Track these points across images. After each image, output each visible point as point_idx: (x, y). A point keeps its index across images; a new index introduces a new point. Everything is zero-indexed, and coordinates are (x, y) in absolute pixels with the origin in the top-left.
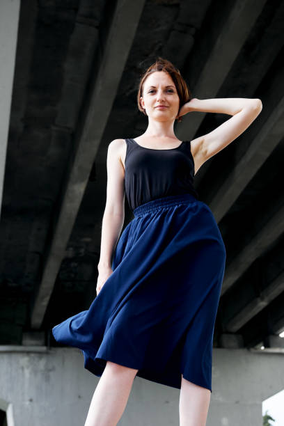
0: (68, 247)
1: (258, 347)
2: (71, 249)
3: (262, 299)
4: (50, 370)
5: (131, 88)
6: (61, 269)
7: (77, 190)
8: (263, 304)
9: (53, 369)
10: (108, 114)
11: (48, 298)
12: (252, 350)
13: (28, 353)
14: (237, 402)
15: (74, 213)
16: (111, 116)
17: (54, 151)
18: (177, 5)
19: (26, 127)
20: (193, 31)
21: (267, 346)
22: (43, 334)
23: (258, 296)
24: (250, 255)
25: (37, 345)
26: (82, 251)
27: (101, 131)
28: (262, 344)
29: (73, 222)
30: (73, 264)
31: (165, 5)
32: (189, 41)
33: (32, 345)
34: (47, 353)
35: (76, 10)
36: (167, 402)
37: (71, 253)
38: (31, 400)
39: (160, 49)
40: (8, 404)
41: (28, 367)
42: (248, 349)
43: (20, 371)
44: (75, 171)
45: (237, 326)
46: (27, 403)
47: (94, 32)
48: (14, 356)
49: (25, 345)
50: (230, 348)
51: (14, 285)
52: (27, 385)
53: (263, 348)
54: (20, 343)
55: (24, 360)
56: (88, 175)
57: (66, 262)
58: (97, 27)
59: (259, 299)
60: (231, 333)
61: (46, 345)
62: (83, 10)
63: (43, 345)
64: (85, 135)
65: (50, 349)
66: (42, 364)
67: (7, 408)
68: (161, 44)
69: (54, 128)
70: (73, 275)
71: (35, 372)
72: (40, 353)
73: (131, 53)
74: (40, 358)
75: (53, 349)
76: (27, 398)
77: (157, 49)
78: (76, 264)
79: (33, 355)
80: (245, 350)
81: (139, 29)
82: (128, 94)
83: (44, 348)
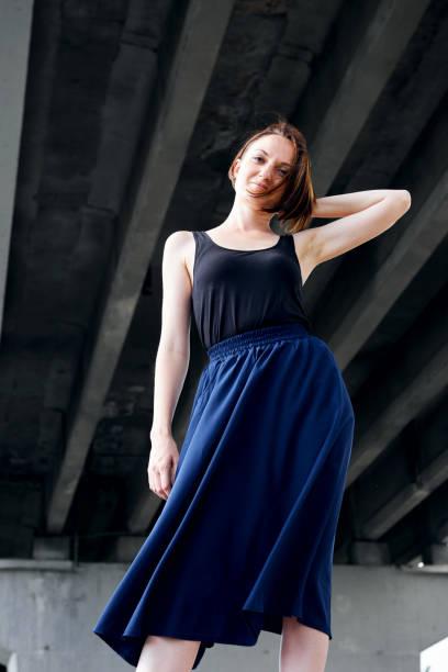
0: (108, 400)
1: (412, 563)
2: (113, 404)
3: (420, 486)
4: (78, 600)
5: (209, 147)
6: (96, 437)
7: (123, 309)
8: (421, 494)
9: (82, 598)
10: (172, 188)
11: (74, 484)
12: (405, 568)
13: (43, 571)
14: (379, 653)
15: (118, 346)
16: (177, 191)
17: (85, 247)
18: (283, 15)
19: (42, 209)
20: (308, 57)
21: (428, 562)
22: (66, 541)
23: (414, 481)
24: (399, 416)
25: (56, 559)
26: (130, 407)
27: (161, 216)
28: (419, 558)
29: (115, 361)
30: (116, 429)
31: (264, 16)
32: (302, 72)
33: (49, 559)
34: (73, 572)
35: (122, 22)
36: (267, 652)
37: (112, 411)
38: (47, 648)
39: (256, 84)
40: (9, 654)
41: (42, 594)
42: (398, 566)
43: (30, 600)
44: (120, 279)
45: (380, 530)
46: (41, 652)
47: (150, 57)
48: (20, 576)
49: (38, 559)
50: (368, 565)
51: (22, 461)
52: (40, 623)
53: (421, 565)
54: (30, 556)
55: (37, 583)
56: (140, 285)
57: (104, 425)
58: (155, 50)
59: (414, 486)
60: (368, 540)
61: (71, 558)
62: (133, 22)
63: (65, 559)
64: (135, 222)
65: (78, 566)
66: (65, 588)
67: (8, 660)
68: (256, 77)
69: (85, 210)
70: (115, 446)
71: (53, 602)
72: (62, 572)
73: (209, 91)
74: (62, 580)
75: (83, 564)
76: (41, 644)
77: (250, 84)
78: (120, 428)
79: (49, 575)
80: (393, 568)
81: (222, 52)
82: (203, 157)
83: (68, 564)
